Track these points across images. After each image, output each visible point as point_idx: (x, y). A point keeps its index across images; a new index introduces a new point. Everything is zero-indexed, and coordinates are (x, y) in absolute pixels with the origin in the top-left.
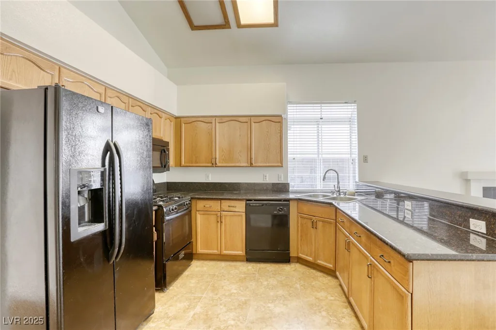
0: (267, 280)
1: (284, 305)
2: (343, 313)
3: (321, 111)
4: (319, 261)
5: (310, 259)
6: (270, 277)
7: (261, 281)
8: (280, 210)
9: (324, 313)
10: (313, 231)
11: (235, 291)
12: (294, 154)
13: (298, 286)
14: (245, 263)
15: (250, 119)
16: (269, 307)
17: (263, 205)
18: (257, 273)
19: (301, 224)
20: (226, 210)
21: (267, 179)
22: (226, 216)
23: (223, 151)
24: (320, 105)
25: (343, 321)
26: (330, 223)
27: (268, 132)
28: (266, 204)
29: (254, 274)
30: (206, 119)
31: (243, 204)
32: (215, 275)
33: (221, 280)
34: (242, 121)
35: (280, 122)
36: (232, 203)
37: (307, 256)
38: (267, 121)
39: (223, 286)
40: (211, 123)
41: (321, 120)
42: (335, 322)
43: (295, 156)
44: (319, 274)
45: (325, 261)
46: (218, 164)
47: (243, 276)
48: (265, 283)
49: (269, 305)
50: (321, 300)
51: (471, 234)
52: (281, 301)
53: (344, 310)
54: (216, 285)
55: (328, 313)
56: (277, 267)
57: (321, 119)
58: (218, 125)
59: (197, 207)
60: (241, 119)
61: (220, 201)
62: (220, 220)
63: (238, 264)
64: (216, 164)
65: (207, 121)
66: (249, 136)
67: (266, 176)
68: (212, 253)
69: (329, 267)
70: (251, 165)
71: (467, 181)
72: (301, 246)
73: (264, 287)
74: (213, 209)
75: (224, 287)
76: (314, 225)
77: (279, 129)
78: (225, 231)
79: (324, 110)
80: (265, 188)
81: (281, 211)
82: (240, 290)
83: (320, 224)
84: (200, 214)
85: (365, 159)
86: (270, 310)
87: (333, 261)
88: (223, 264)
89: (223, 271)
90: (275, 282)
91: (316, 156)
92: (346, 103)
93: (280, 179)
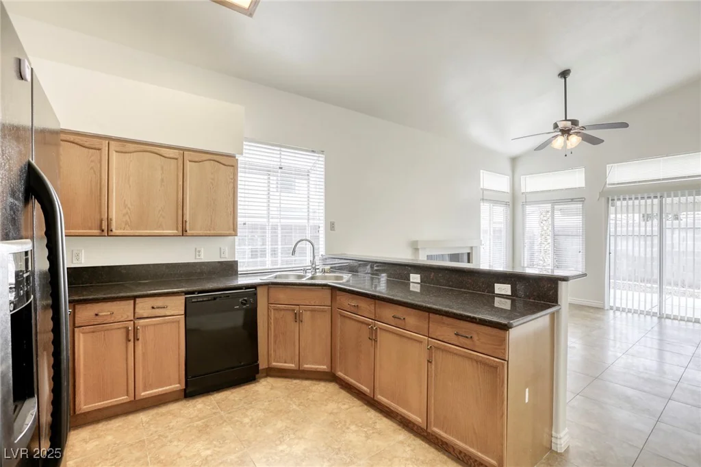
0: (246, 416)
1: (300, 438)
2: (371, 418)
3: (280, 158)
4: (306, 366)
5: (291, 366)
6: (247, 410)
7: (237, 421)
8: (244, 302)
9: (353, 428)
10: (295, 327)
11: (209, 452)
12: (245, 217)
13: (294, 407)
14: (184, 401)
15: (183, 154)
16: (282, 451)
17: (215, 299)
18: (219, 410)
19: (276, 319)
20: (145, 315)
21: (202, 256)
22: (145, 326)
23: (126, 206)
24: (278, 148)
25: (378, 426)
26: (323, 311)
27: (213, 179)
28: (220, 296)
29: (215, 413)
30: (85, 139)
31: (181, 301)
32: (143, 441)
33: (163, 446)
34: (167, 156)
35: (233, 166)
36: (159, 301)
37: (285, 362)
38: (212, 162)
39: (178, 454)
40: (99, 149)
41: (280, 170)
42: (371, 432)
43: (247, 219)
44: (307, 383)
45: (315, 363)
46: (115, 231)
47: (200, 423)
48: (246, 420)
49: (280, 448)
50: (336, 413)
51: (496, 298)
52: (292, 436)
53: (369, 414)
54: (162, 457)
55: (356, 425)
56: (243, 391)
57: (281, 168)
58: (114, 156)
59: (76, 319)
60: (163, 151)
61: (132, 302)
62: (132, 336)
63: (174, 407)
64: (110, 230)
65: (87, 144)
66: (181, 183)
67: (199, 252)
68: (116, 403)
69: (321, 370)
70: (184, 232)
71: (416, 250)
72: (275, 351)
73: (251, 426)
74: (119, 318)
75: (182, 454)
76: (297, 318)
77: (232, 177)
78: (144, 354)
79: (286, 157)
80: (199, 270)
81: (245, 304)
82: (215, 446)
83: (306, 316)
84: (83, 333)
85: (331, 226)
86: (287, 454)
87: (328, 360)
88: (143, 417)
89: (153, 428)
90: (260, 414)
91: (265, 220)
92: (313, 151)
93: (222, 255)
